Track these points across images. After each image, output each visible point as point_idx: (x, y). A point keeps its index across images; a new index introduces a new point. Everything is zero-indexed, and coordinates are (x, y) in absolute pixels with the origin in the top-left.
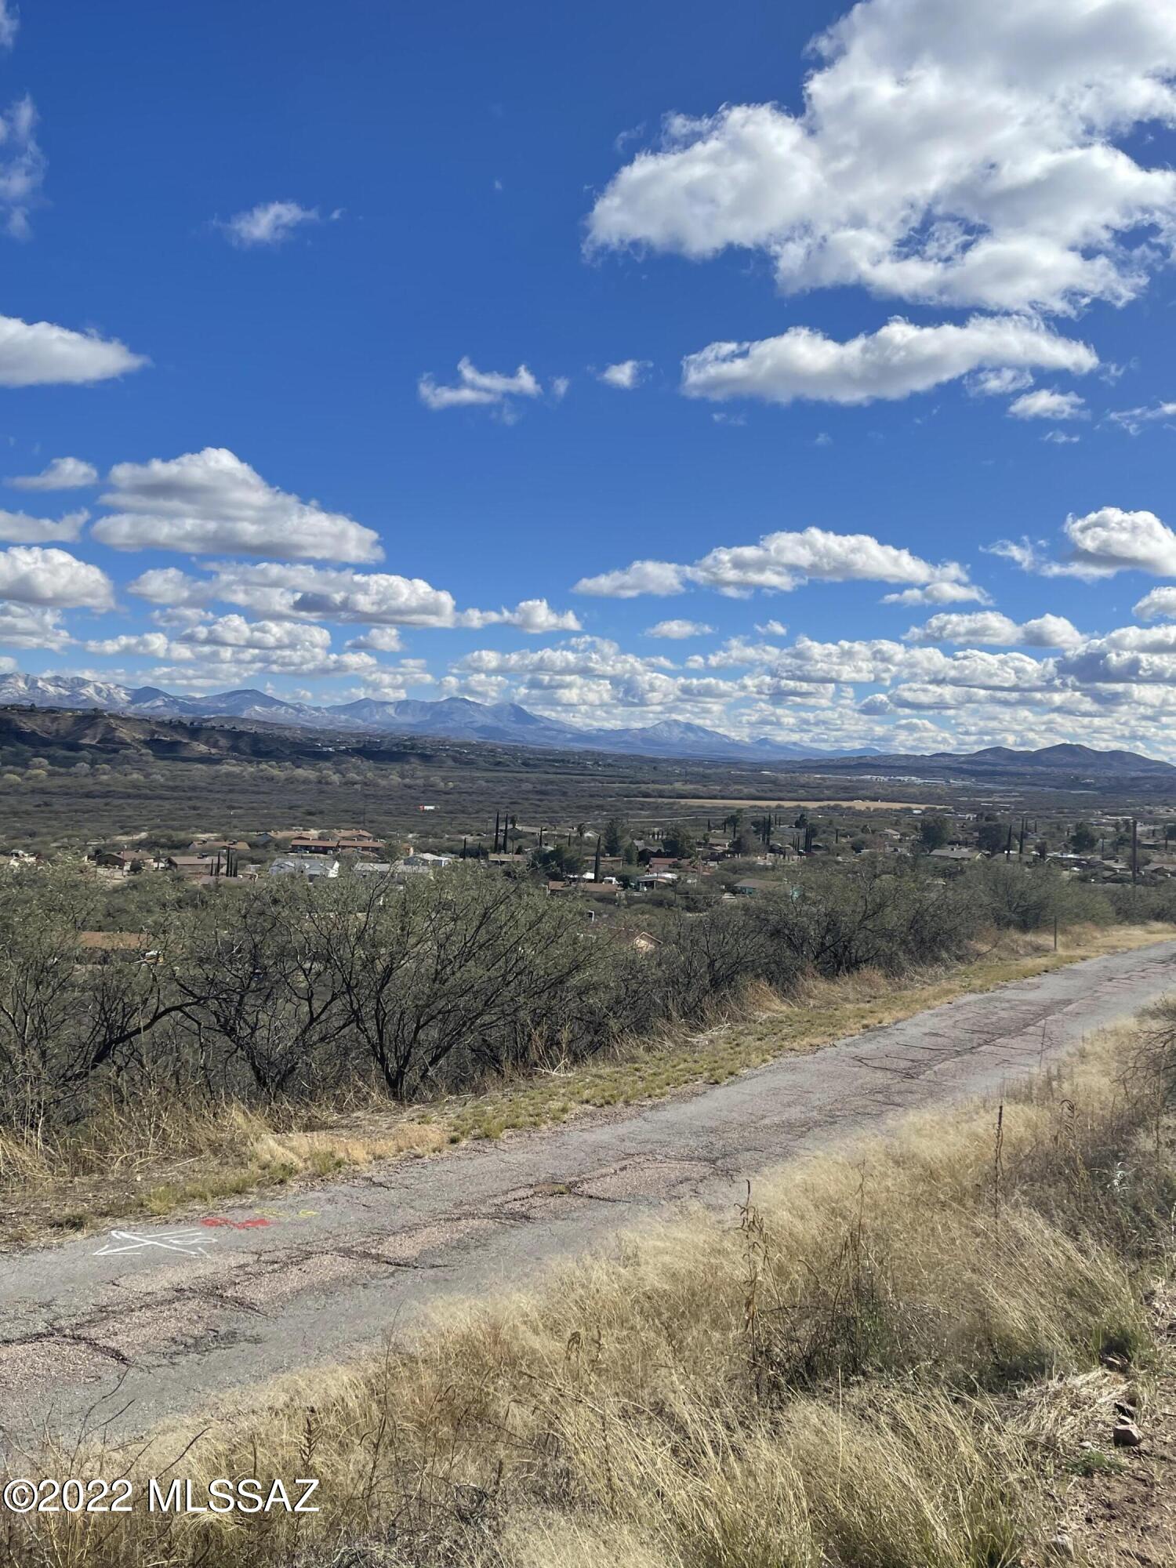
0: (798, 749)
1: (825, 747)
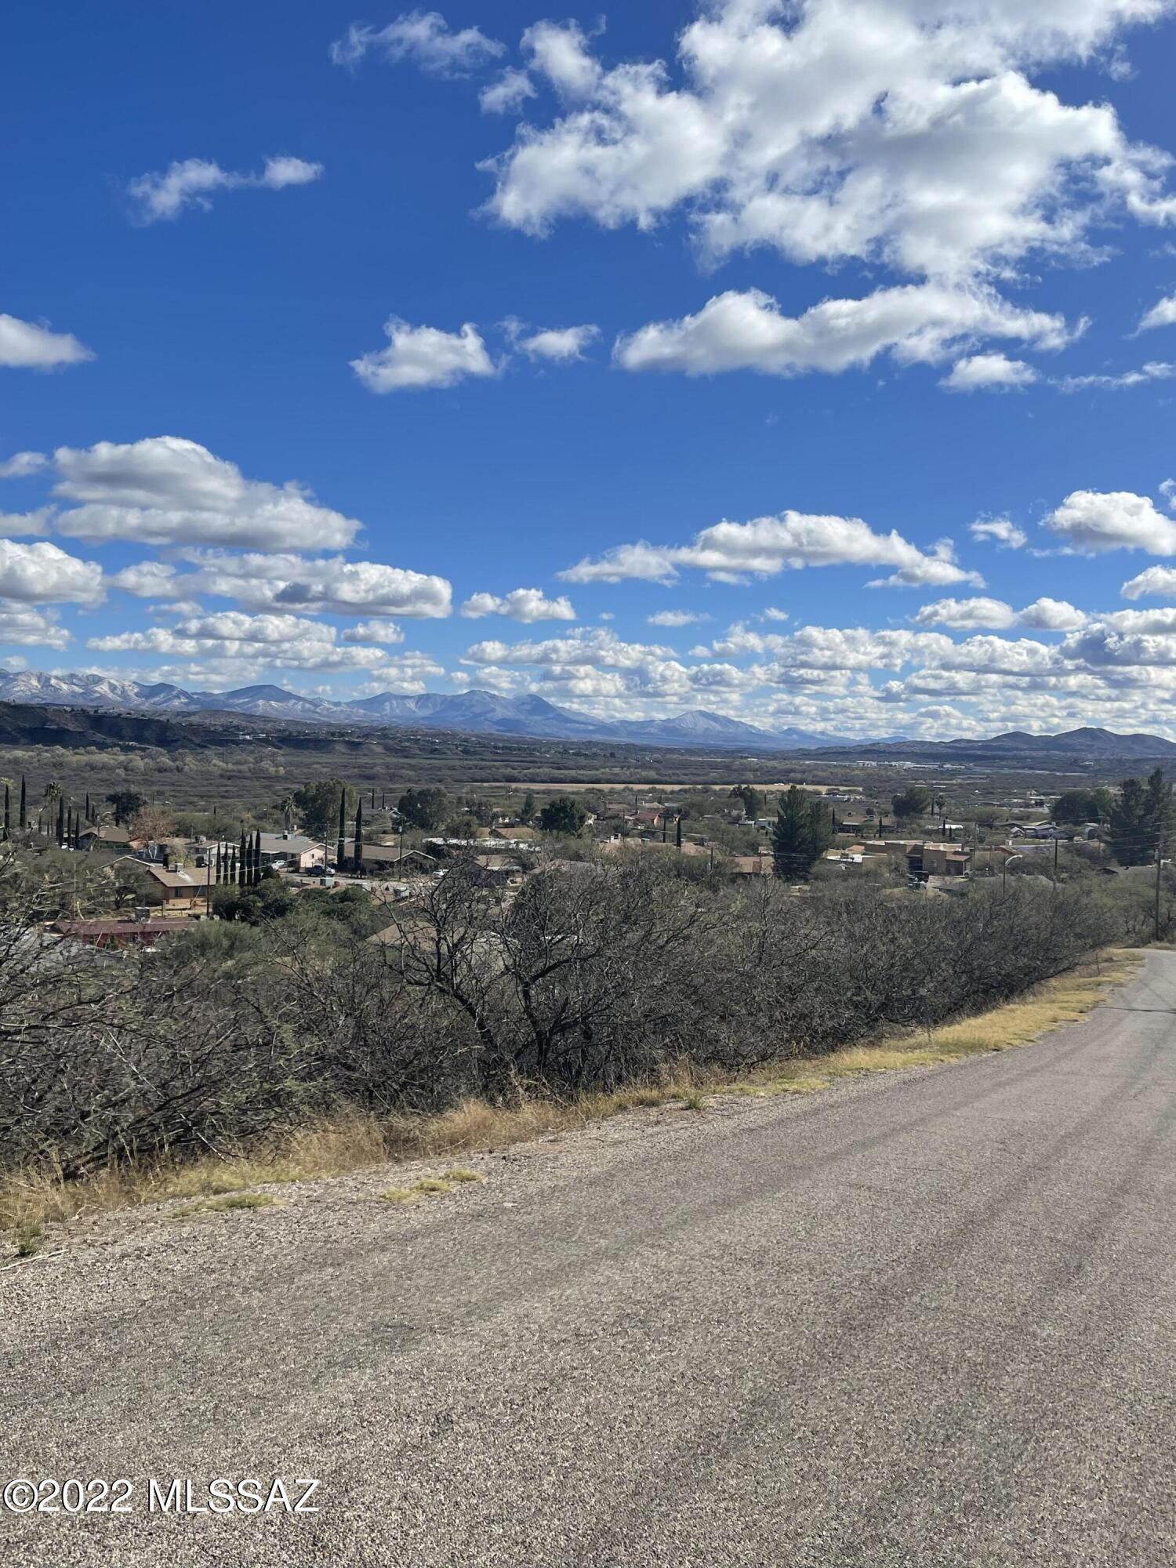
0: (825, 738)
1: (851, 735)
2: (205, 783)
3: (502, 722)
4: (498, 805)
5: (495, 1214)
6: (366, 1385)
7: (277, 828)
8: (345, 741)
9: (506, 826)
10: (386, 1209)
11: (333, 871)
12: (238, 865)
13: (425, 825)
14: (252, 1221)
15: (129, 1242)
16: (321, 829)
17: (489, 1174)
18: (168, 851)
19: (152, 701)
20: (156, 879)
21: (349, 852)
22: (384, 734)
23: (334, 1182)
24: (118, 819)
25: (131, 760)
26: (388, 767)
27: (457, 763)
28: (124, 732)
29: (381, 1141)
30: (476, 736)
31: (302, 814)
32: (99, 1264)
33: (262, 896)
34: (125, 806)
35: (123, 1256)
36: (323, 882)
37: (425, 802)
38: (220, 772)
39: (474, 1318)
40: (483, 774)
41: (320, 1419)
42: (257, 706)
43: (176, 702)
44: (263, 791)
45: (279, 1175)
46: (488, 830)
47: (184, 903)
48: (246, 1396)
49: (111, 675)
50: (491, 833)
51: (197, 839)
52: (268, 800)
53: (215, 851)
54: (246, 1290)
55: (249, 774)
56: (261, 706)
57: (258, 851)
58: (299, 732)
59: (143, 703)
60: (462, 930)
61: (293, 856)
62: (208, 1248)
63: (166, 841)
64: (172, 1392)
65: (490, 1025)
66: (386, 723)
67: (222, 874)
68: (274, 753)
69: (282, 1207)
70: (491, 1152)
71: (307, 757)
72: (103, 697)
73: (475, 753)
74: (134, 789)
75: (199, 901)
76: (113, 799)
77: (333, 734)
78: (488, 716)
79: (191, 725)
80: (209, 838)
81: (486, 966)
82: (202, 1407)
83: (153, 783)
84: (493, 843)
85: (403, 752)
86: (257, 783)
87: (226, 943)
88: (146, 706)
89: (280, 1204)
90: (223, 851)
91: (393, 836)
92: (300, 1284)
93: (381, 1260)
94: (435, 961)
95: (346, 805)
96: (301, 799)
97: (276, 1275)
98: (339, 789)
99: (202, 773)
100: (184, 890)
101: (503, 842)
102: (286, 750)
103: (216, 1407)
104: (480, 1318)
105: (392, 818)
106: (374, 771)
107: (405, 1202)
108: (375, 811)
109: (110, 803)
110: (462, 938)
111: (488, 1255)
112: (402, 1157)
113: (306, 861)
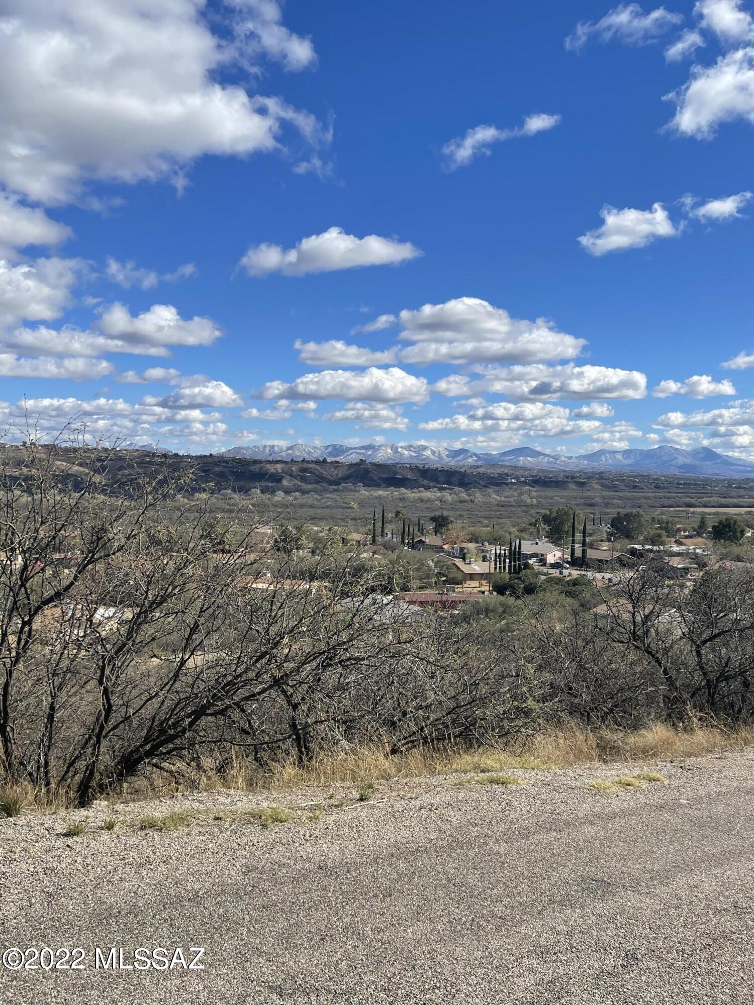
2: (488, 509)
3: (683, 466)
4: (680, 523)
5: (673, 807)
6: (575, 921)
7: (532, 538)
8: (575, 482)
9: (686, 537)
10: (595, 795)
11: (568, 566)
12: (507, 560)
13: (629, 535)
14: (504, 793)
15: (426, 799)
16: (559, 539)
17: (670, 777)
18: (465, 551)
19: (456, 459)
20: (458, 568)
21: (578, 553)
22: (601, 477)
23: (561, 772)
24: (436, 531)
25: (444, 496)
26: (604, 498)
27: (651, 494)
28: (440, 479)
29: (594, 746)
30: (665, 476)
31: (547, 528)
32: (405, 811)
33: (523, 581)
34: (440, 523)
35: (421, 808)
36: (561, 573)
37: (629, 521)
38: (497, 502)
39: (655, 882)
40: (670, 502)
41: (542, 941)
42: (519, 461)
43: (470, 460)
44: (523, 514)
45: (523, 764)
46: (674, 540)
47: (475, 583)
48: (494, 916)
49: (432, 444)
50: (675, 542)
51: (482, 544)
52: (525, 520)
53: (493, 552)
54: (497, 841)
55: (514, 504)
56: (522, 460)
57: (519, 552)
58: (545, 477)
59: (451, 461)
60: (651, 607)
61: (542, 555)
62: (474, 809)
63: (464, 545)
64: (445, 905)
65: (673, 673)
66: (602, 469)
67: (498, 566)
68: (530, 490)
69: (524, 786)
70: (672, 762)
71: (550, 492)
72: (427, 458)
73: (664, 488)
74: (445, 513)
75: (484, 582)
76: (433, 519)
77: (567, 478)
78: (674, 462)
79: (479, 473)
80: (490, 544)
81: (669, 631)
82: (464, 919)
83: (457, 510)
84: (678, 549)
85: (614, 488)
86: (519, 509)
87: (501, 610)
88: (452, 463)
89: (523, 784)
90: (498, 552)
91: (607, 543)
92: (532, 841)
93: (589, 830)
94: (632, 628)
95: (576, 523)
96: (547, 519)
97: (517, 833)
98: (571, 512)
99: (485, 503)
100: (475, 576)
101: (683, 548)
102: (537, 488)
103: (473, 920)
104: (661, 883)
105: (606, 531)
106: (594, 501)
107: (608, 791)
108: (595, 527)
109: (431, 522)
110: (652, 612)
111: (667, 837)
112: (608, 758)
113: (550, 559)
